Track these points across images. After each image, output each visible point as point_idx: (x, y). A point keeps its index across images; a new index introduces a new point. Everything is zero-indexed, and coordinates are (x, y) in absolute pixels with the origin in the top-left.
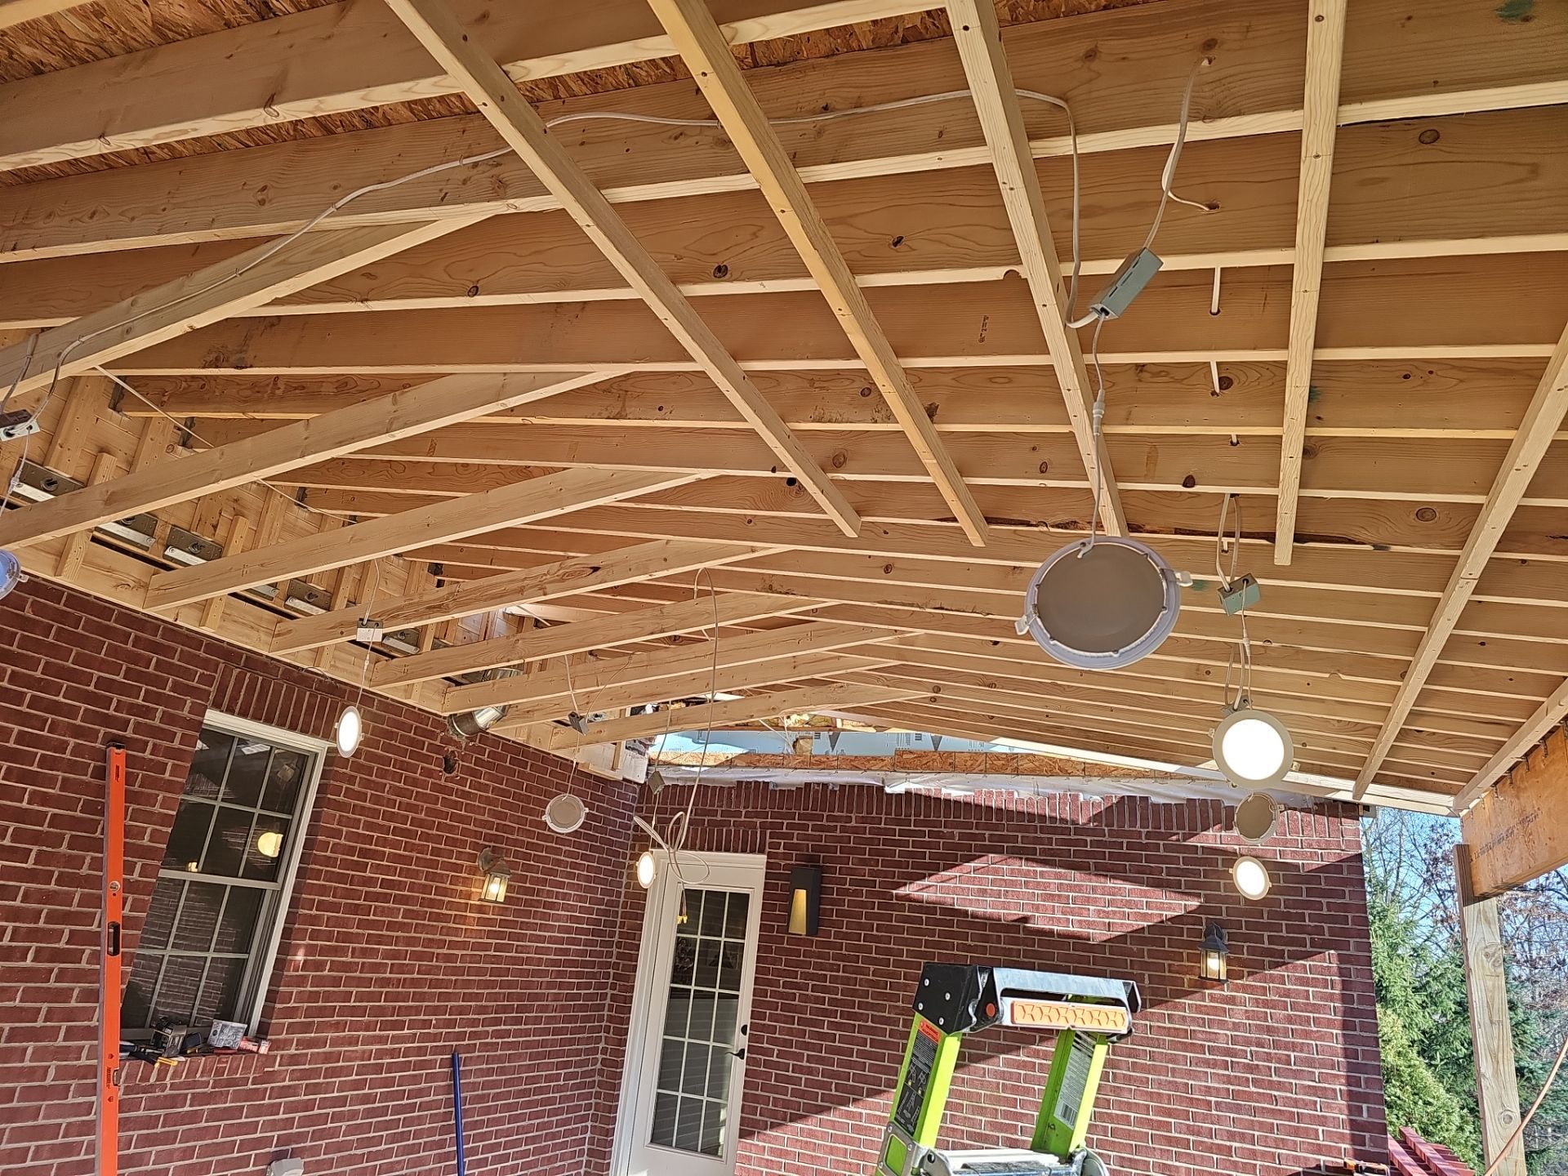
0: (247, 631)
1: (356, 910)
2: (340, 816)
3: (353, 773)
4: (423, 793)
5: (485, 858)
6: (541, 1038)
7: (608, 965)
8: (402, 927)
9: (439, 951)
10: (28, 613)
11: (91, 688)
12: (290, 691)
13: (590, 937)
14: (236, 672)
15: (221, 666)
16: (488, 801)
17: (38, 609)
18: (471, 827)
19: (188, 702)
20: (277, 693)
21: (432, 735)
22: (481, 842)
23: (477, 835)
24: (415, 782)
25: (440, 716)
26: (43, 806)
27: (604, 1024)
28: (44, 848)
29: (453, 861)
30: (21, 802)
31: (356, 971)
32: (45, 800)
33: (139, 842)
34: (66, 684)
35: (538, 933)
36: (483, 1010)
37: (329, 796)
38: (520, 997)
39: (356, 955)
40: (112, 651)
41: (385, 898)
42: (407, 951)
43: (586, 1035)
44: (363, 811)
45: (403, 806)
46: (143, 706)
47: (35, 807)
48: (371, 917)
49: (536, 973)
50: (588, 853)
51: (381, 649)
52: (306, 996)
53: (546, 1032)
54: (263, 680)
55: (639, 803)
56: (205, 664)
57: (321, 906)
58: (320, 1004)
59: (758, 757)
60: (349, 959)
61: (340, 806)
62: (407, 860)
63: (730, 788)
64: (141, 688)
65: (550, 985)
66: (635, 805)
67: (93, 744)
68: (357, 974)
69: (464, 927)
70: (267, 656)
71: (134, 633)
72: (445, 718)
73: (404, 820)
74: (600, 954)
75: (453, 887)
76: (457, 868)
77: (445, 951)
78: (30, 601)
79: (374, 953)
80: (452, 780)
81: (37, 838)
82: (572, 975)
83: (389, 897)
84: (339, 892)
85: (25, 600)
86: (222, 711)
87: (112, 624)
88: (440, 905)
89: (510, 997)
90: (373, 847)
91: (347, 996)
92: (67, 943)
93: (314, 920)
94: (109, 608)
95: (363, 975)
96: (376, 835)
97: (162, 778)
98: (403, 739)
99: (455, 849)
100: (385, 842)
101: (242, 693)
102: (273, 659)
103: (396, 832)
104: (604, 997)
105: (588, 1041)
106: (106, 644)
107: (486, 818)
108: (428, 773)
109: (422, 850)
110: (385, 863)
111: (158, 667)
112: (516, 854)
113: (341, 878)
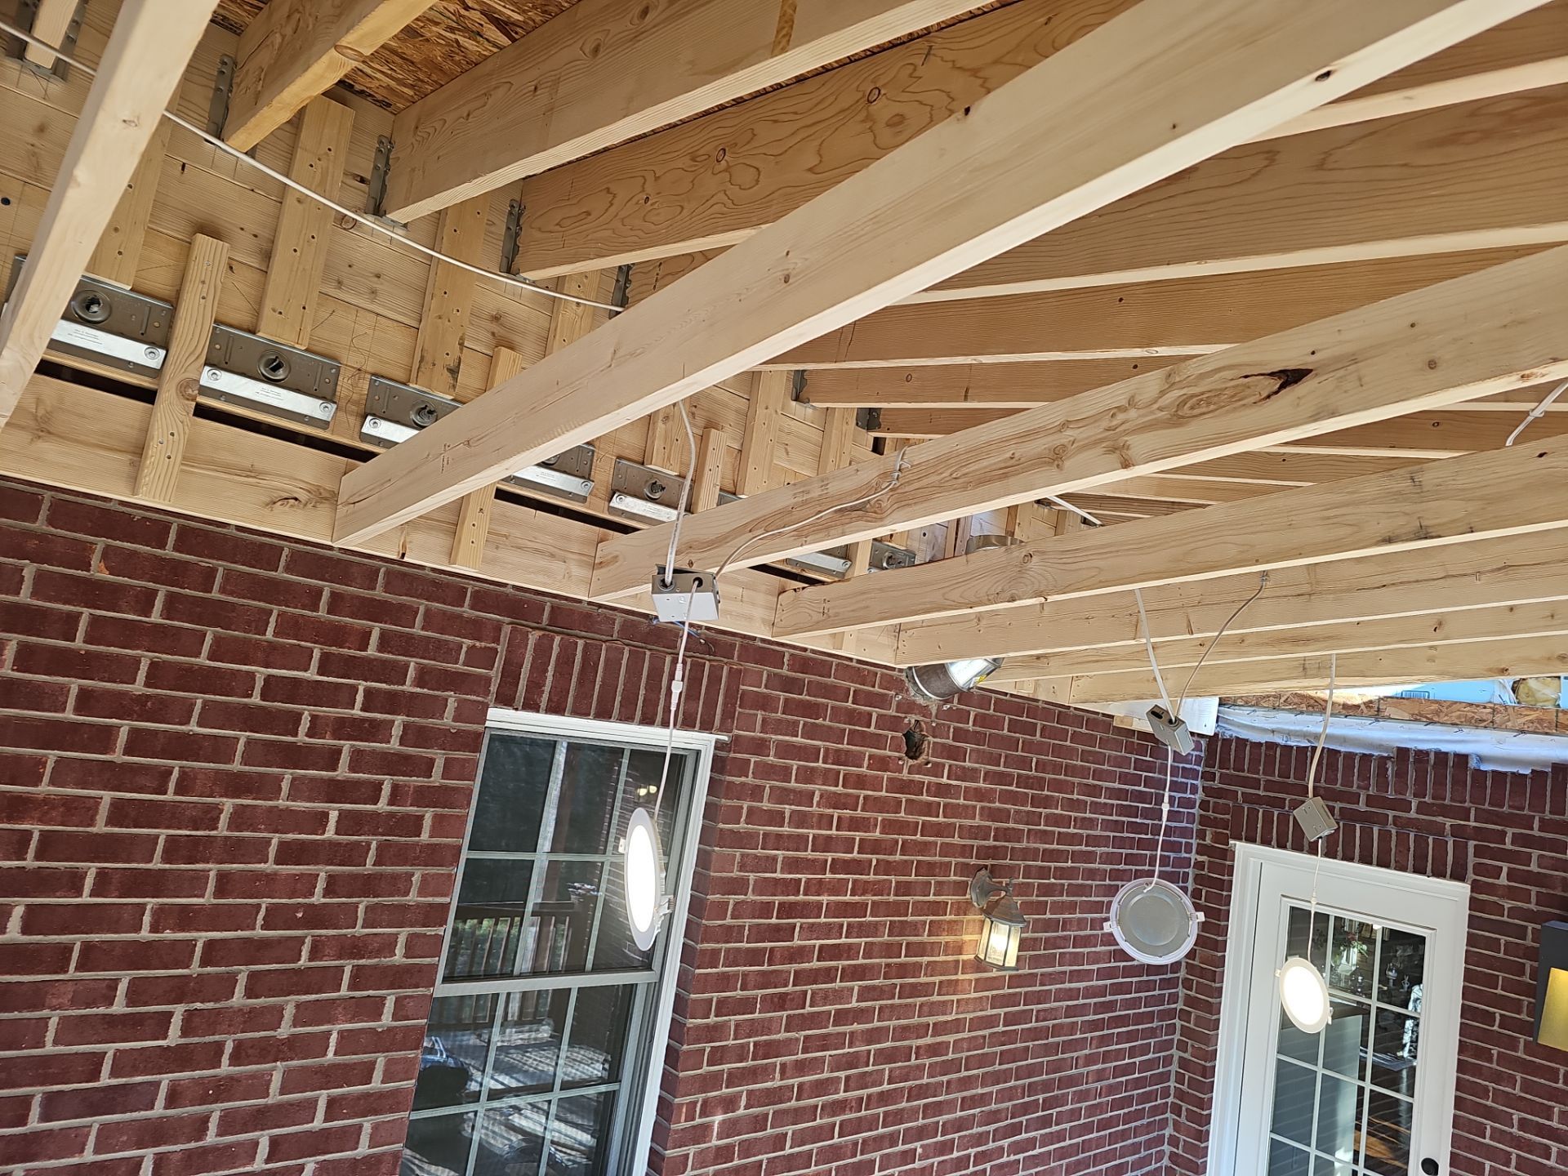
0: (543, 562)
1: (781, 1002)
2: (742, 855)
3: (758, 782)
4: (876, 798)
5: (981, 888)
6: (1080, 1140)
7: (1171, 1014)
8: (861, 1015)
9: (920, 1042)
10: (99, 572)
11: (256, 699)
12: (636, 659)
13: (1145, 978)
14: (533, 637)
15: (507, 630)
16: (980, 795)
17: (117, 561)
18: (956, 840)
19: (451, 700)
20: (613, 666)
21: (881, 701)
22: (973, 861)
23: (965, 851)
24: (860, 782)
25: (893, 669)
26: (183, 930)
27: (1170, 1100)
28: (198, 1005)
29: (931, 898)
30: (138, 929)
31: (790, 1100)
32: (186, 918)
33: (385, 961)
34: (199, 700)
35: (1067, 985)
36: (993, 1117)
37: (721, 826)
38: (1047, 1086)
39: (788, 1075)
40: (289, 626)
41: (828, 975)
42: (869, 1051)
43: (1145, 1121)
44: (779, 841)
45: (845, 824)
46: (364, 720)
47: (168, 935)
48: (808, 1009)
49: (1069, 1046)
50: (1135, 851)
51: (788, 568)
52: (711, 1156)
53: (1087, 1128)
54: (586, 645)
55: (1206, 765)
56: (475, 629)
57: (724, 1007)
58: (736, 1162)
59: (1435, 707)
60: (777, 1083)
61: (741, 840)
62: (858, 909)
63: (1383, 760)
64: (355, 689)
65: (1090, 1060)
66: (1200, 769)
67: (270, 803)
68: (793, 1103)
69: (955, 998)
70: (590, 603)
71: (327, 588)
72: (901, 670)
73: (848, 845)
74: (1160, 1000)
75: (933, 939)
76: (938, 908)
77: (929, 1040)
78: (99, 548)
79: (815, 1065)
80: (919, 770)
81: (180, 991)
82: (1122, 1038)
83: (833, 972)
84: (751, 980)
85: (88, 548)
86: (517, 709)
87: (281, 574)
88: (915, 970)
89: (1032, 1089)
90: (801, 897)
91: (779, 1142)
92: (267, 1161)
93: (713, 1032)
94: (271, 546)
95: (802, 1103)
96: (804, 877)
97: (416, 844)
98: (837, 714)
99: (933, 880)
100: (819, 887)
101: (550, 674)
102: (600, 606)
103: (837, 866)
104: (1168, 1061)
105: (1148, 1128)
106: (275, 613)
107: (977, 822)
108: (881, 764)
109: (880, 889)
110: (823, 920)
111: (385, 643)
112: (1028, 872)
113: (754, 957)
